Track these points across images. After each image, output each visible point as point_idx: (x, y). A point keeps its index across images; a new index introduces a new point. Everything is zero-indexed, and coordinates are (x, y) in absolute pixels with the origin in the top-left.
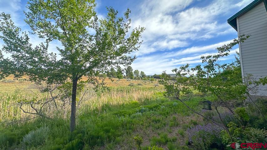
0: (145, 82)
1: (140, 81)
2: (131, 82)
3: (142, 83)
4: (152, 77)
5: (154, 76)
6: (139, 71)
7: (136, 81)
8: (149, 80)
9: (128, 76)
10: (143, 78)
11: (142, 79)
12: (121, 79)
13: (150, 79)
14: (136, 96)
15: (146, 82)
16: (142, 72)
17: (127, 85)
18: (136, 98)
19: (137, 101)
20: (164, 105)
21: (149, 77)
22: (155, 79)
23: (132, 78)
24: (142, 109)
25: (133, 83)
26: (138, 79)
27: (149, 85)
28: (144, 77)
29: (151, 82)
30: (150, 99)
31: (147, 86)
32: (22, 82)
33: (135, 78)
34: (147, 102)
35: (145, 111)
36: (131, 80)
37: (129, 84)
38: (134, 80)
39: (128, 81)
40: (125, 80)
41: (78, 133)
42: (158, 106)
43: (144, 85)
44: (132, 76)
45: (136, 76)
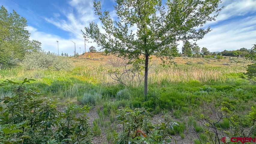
0: (208, 61)
1: (200, 60)
2: (189, 60)
3: (203, 62)
4: (219, 54)
5: (222, 53)
6: (199, 47)
7: (195, 59)
8: (214, 57)
9: (185, 54)
10: (205, 56)
11: (203, 57)
12: (176, 57)
13: (216, 57)
14: (196, 75)
15: (210, 60)
16: (203, 48)
17: (184, 63)
18: (196, 77)
19: (198, 81)
20: (240, 88)
21: (214, 54)
22: (224, 57)
23: (189, 56)
24: (207, 88)
25: (191, 61)
26: (197, 57)
27: (213, 63)
28: (207, 55)
29: (218, 60)
30: (217, 80)
31: (210, 65)
32: (102, 60)
33: (194, 56)
34: (212, 82)
35: (211, 91)
36: (189, 58)
37: (186, 62)
38: (192, 59)
39: (184, 59)
40: (181, 58)
41: (150, 97)
42: (231, 88)
43: (206, 64)
44: (191, 53)
45: (195, 54)
